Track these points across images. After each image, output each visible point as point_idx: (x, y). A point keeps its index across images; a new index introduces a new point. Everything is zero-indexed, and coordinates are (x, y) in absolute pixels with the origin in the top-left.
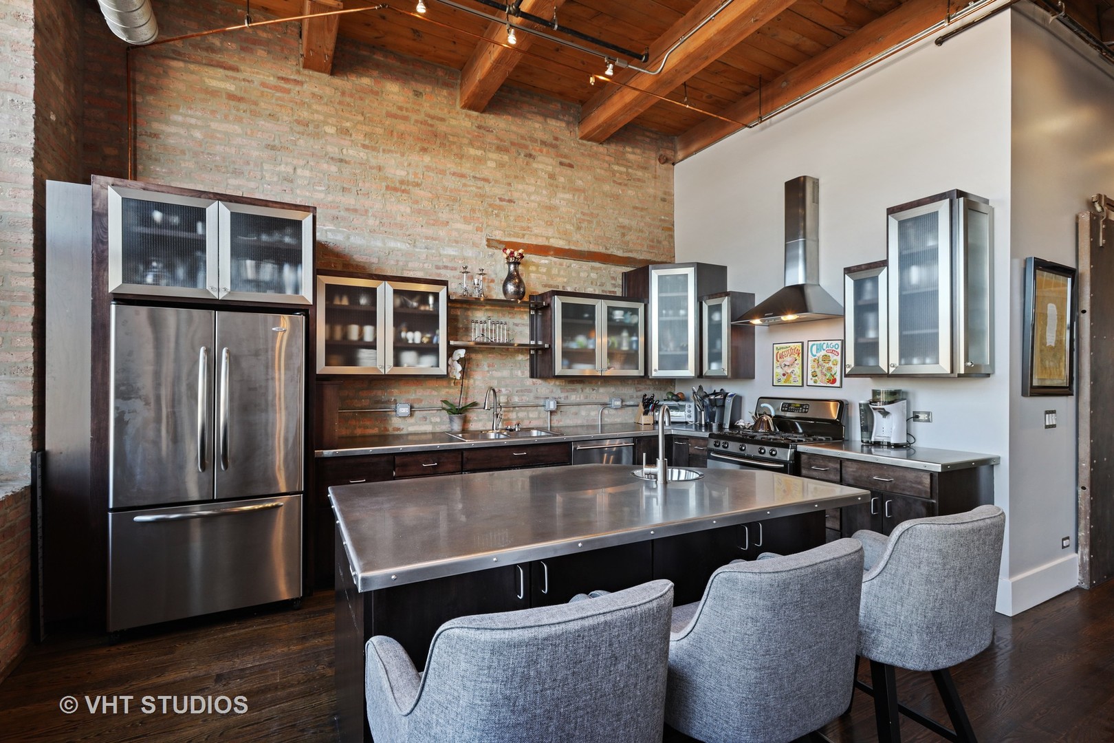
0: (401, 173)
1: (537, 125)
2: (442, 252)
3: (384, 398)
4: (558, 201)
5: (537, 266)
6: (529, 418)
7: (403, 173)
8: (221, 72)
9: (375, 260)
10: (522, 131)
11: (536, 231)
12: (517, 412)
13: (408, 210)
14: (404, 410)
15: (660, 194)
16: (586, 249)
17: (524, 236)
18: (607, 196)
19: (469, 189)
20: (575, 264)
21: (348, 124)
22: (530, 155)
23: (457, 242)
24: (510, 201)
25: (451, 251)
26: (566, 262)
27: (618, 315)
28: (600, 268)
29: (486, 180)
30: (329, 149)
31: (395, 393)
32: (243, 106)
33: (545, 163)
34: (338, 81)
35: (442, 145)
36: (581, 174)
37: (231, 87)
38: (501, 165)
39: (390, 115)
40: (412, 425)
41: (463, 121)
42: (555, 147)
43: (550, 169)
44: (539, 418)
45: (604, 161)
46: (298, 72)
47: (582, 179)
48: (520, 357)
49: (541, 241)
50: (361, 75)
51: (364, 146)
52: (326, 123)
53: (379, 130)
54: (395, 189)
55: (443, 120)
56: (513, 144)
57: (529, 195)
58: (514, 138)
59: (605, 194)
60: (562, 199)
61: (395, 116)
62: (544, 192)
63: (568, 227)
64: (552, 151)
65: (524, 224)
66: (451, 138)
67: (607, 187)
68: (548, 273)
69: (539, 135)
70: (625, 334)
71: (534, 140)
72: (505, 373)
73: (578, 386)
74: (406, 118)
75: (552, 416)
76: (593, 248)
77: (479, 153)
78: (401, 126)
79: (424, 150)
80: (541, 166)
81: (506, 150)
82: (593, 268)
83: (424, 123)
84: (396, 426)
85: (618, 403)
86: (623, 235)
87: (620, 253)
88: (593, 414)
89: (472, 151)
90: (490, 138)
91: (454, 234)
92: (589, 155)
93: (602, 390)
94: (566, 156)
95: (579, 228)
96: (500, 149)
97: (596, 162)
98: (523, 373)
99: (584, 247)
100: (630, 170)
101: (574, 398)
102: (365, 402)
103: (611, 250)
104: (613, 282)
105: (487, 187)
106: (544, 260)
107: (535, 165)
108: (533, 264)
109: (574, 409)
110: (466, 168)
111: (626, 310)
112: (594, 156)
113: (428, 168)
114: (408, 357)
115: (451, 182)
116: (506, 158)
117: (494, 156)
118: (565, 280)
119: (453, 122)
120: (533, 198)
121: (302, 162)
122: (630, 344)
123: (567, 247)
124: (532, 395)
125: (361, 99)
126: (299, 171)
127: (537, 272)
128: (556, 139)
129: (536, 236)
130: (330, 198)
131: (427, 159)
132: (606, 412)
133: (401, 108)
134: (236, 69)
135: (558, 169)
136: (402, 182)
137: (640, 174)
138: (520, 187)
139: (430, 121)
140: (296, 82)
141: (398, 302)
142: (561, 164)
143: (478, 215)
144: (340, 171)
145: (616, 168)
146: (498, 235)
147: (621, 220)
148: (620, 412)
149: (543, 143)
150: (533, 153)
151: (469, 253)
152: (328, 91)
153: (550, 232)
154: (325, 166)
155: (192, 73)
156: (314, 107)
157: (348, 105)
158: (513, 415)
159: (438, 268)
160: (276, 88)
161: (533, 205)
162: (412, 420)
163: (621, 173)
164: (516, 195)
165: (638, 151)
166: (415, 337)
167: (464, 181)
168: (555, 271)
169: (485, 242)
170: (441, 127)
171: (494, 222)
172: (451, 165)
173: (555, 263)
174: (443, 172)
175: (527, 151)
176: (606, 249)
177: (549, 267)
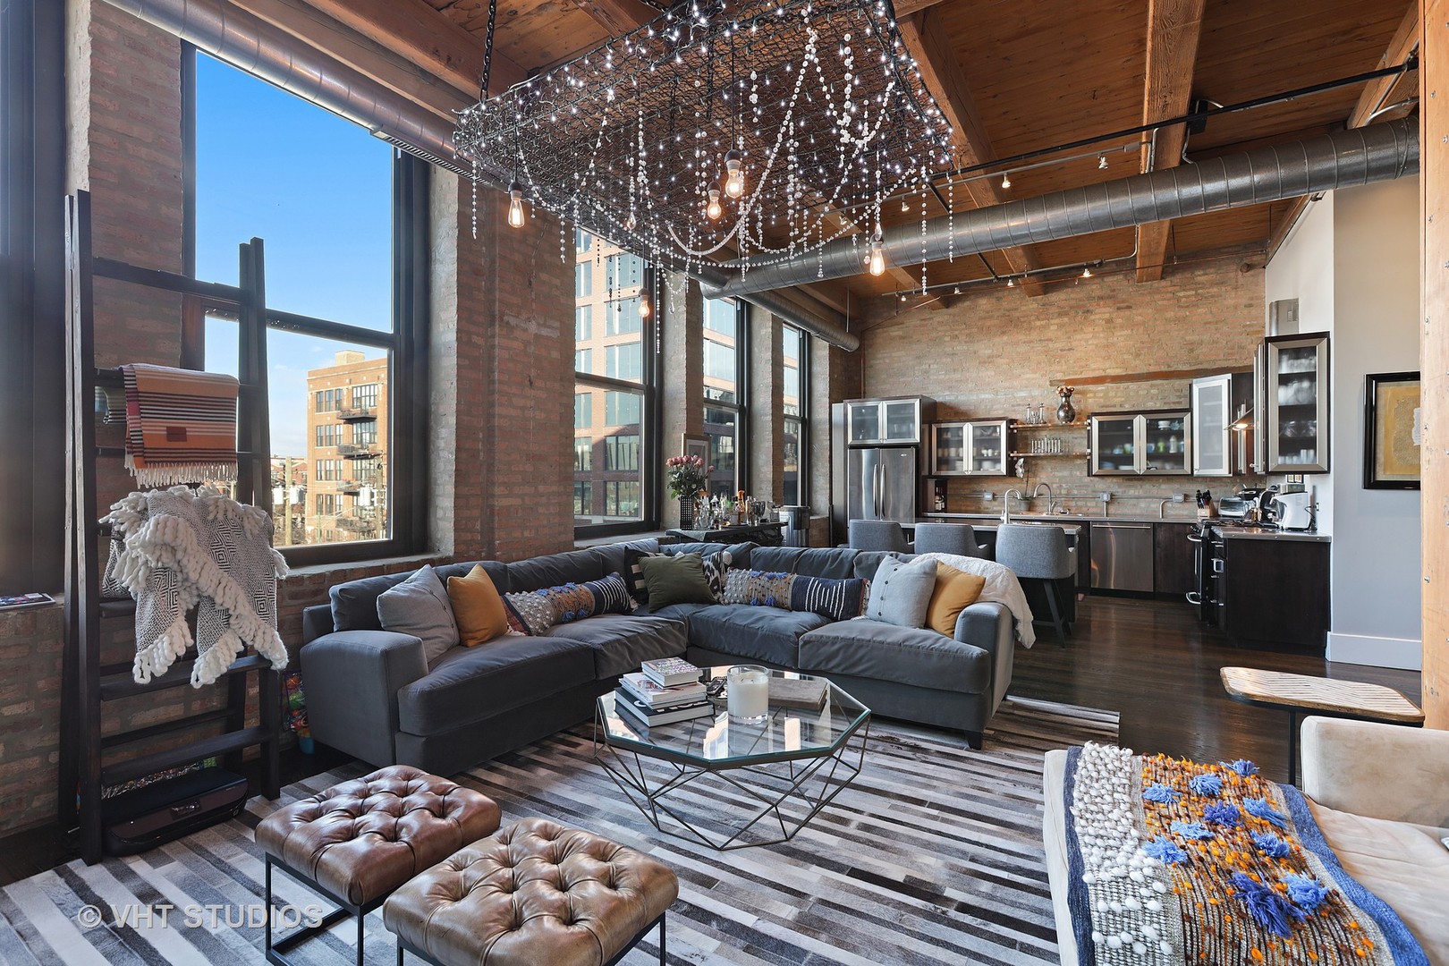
0: (988, 352)
1: (1094, 287)
2: (1016, 395)
3: (978, 489)
4: (1115, 339)
5: (1095, 393)
6: (1087, 506)
7: (990, 351)
8: (896, 327)
9: (972, 408)
10: (1081, 295)
11: (1093, 366)
12: (1077, 501)
13: (993, 373)
14: (988, 496)
15: (1245, 301)
16: (1145, 371)
17: (1081, 372)
18: (1170, 321)
19: (1036, 349)
20: (1133, 386)
21: (957, 333)
22: (1088, 311)
23: (1026, 387)
24: (1069, 350)
25: (1023, 394)
26: (1122, 385)
27: (1163, 425)
28: (1162, 385)
29: (1051, 340)
30: (947, 349)
31: (985, 486)
32: (906, 341)
33: (1102, 313)
34: (951, 310)
35: (1016, 326)
36: (1140, 311)
37: (901, 333)
38: (1061, 326)
39: (981, 318)
40: (996, 506)
41: (1032, 305)
42: (1109, 297)
43: (1107, 316)
44: (1096, 506)
45: (1168, 292)
46: (931, 313)
47: (1138, 315)
48: (1079, 461)
49: (1097, 374)
50: (964, 301)
51: (966, 342)
52: (945, 336)
53: (975, 330)
54: (985, 363)
55: (1016, 309)
56: (1071, 308)
57: (1087, 341)
58: (1073, 302)
59: (1168, 321)
60: (1121, 337)
61: (985, 318)
62: (1102, 335)
63: (1126, 357)
64: (1109, 302)
65: (1083, 363)
66: (1022, 319)
67: (1170, 314)
68: (1106, 396)
69: (1098, 293)
70: (1172, 440)
71: (1090, 298)
72: (1066, 473)
73: (1136, 483)
74: (991, 317)
75: (1110, 507)
76: (1153, 369)
77: (1043, 322)
78: (988, 323)
79: (1003, 333)
80: (1097, 316)
81: (1066, 314)
82: (1152, 386)
83: (1004, 315)
84: (986, 506)
85: (1181, 498)
86: (1192, 350)
87: (1186, 368)
88: (1153, 506)
89: (1038, 323)
90: (1054, 310)
91: (1024, 382)
92: (1149, 293)
93: (1163, 486)
94: (1123, 302)
95: (1138, 355)
96: (1060, 315)
97: (1157, 297)
98: (1081, 473)
99: (1144, 369)
100: (1200, 291)
101: (1131, 492)
102: (967, 492)
103: (1176, 366)
104: (1178, 394)
105: (1050, 345)
106: (1101, 387)
107: (1092, 317)
108: (1090, 391)
109: (1132, 501)
110: (1034, 335)
111: (1172, 420)
112: (1158, 291)
113: (1006, 343)
114: (986, 465)
115: (1022, 349)
116: (1066, 319)
117: (1056, 321)
118: (1123, 399)
119: (1024, 308)
120: (1090, 342)
121: (932, 361)
122: (1179, 448)
123: (1124, 374)
124: (1090, 489)
125: (964, 315)
126: (932, 366)
127: (1095, 397)
128: (1114, 290)
129: (1094, 370)
130: (947, 377)
131: (1005, 338)
132: (1169, 505)
133: (988, 312)
134: (902, 323)
135: (1114, 315)
136: (989, 357)
137: (1215, 290)
138: (1078, 337)
139: (1007, 313)
140: (930, 319)
141: (978, 432)
142: (1119, 308)
143: (1043, 365)
144: (953, 360)
145: (1181, 294)
146: (1059, 376)
147: (1187, 338)
148: (1186, 505)
149: (1101, 298)
150: (1091, 308)
151: (1036, 393)
152: (946, 317)
153: (1107, 364)
154: (944, 360)
155: (885, 332)
156: (939, 329)
157: (957, 321)
158: (1073, 504)
159: (1013, 406)
160: (921, 326)
161: (1090, 348)
162: (996, 503)
163: (1188, 296)
164: (1074, 344)
165: (1212, 270)
166: (988, 453)
167: (1032, 345)
168: (1111, 394)
169: (1048, 383)
170: (1016, 314)
171: (1057, 367)
172: (1023, 338)
173: (1112, 388)
174: (1017, 344)
175: (1086, 309)
176: (1169, 366)
177: (1106, 392)
